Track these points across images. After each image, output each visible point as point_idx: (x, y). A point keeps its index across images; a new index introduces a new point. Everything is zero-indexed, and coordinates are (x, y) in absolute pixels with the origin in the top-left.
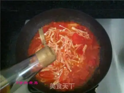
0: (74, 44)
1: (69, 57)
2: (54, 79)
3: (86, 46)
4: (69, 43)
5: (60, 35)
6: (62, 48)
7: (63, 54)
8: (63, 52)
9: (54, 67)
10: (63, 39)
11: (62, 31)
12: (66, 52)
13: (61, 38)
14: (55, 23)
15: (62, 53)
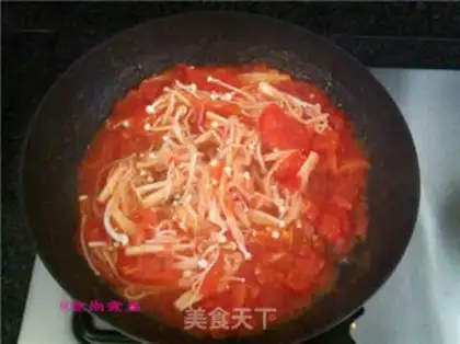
0: (266, 150)
1: (244, 198)
2: (182, 283)
3: (313, 157)
4: (247, 143)
5: (210, 114)
6: (214, 163)
7: (218, 185)
8: (219, 178)
9: (185, 238)
10: (222, 128)
11: (219, 99)
12: (229, 180)
13: (215, 125)
14: (192, 68)
15: (215, 182)
